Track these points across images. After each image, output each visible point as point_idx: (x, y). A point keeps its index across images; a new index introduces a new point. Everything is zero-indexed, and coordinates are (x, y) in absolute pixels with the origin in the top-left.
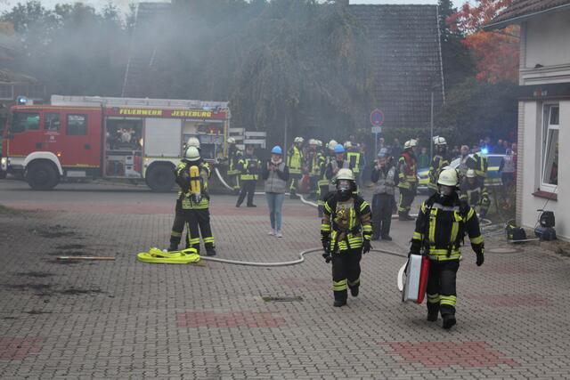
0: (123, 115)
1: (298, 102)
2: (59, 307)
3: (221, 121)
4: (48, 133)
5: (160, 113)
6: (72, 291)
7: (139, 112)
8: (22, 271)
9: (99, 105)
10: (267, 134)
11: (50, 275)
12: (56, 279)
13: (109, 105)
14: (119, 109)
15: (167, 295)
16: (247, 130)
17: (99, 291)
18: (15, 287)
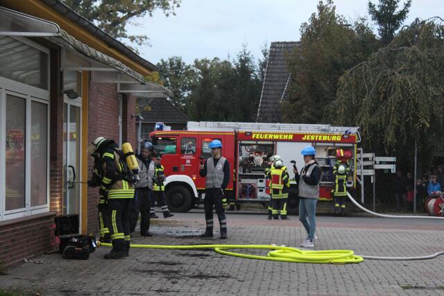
0: (256, 140)
1: (428, 126)
2: (187, 287)
3: (351, 145)
4: (185, 157)
5: (291, 137)
6: (201, 276)
7: (271, 137)
8: (152, 260)
9: (232, 130)
10: (397, 159)
11: (181, 264)
12: (186, 267)
13: (242, 130)
14: (251, 134)
15: (299, 281)
16: (376, 156)
17: (228, 277)
18: (144, 271)
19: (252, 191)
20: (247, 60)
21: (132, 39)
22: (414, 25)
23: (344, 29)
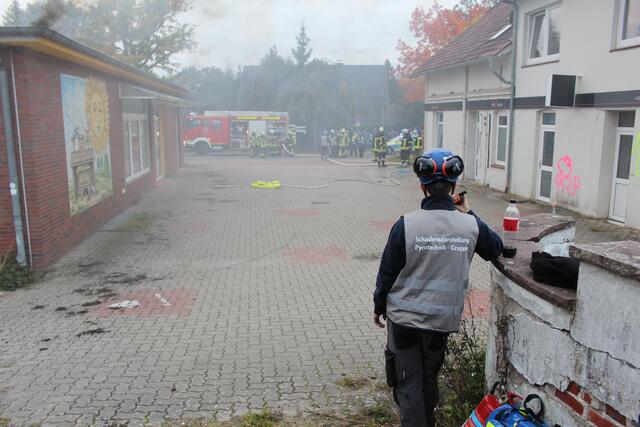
0: (239, 119)
2: (219, 208)
3: (285, 121)
4: (204, 128)
5: (256, 118)
6: (224, 201)
7: (246, 118)
9: (227, 115)
10: (306, 127)
11: (213, 194)
12: (216, 196)
13: (232, 115)
14: (236, 117)
15: (267, 202)
16: (297, 125)
17: (236, 201)
19: (237, 145)
20: (231, 72)
21: (173, 65)
22: (314, 61)
23: (280, 60)
